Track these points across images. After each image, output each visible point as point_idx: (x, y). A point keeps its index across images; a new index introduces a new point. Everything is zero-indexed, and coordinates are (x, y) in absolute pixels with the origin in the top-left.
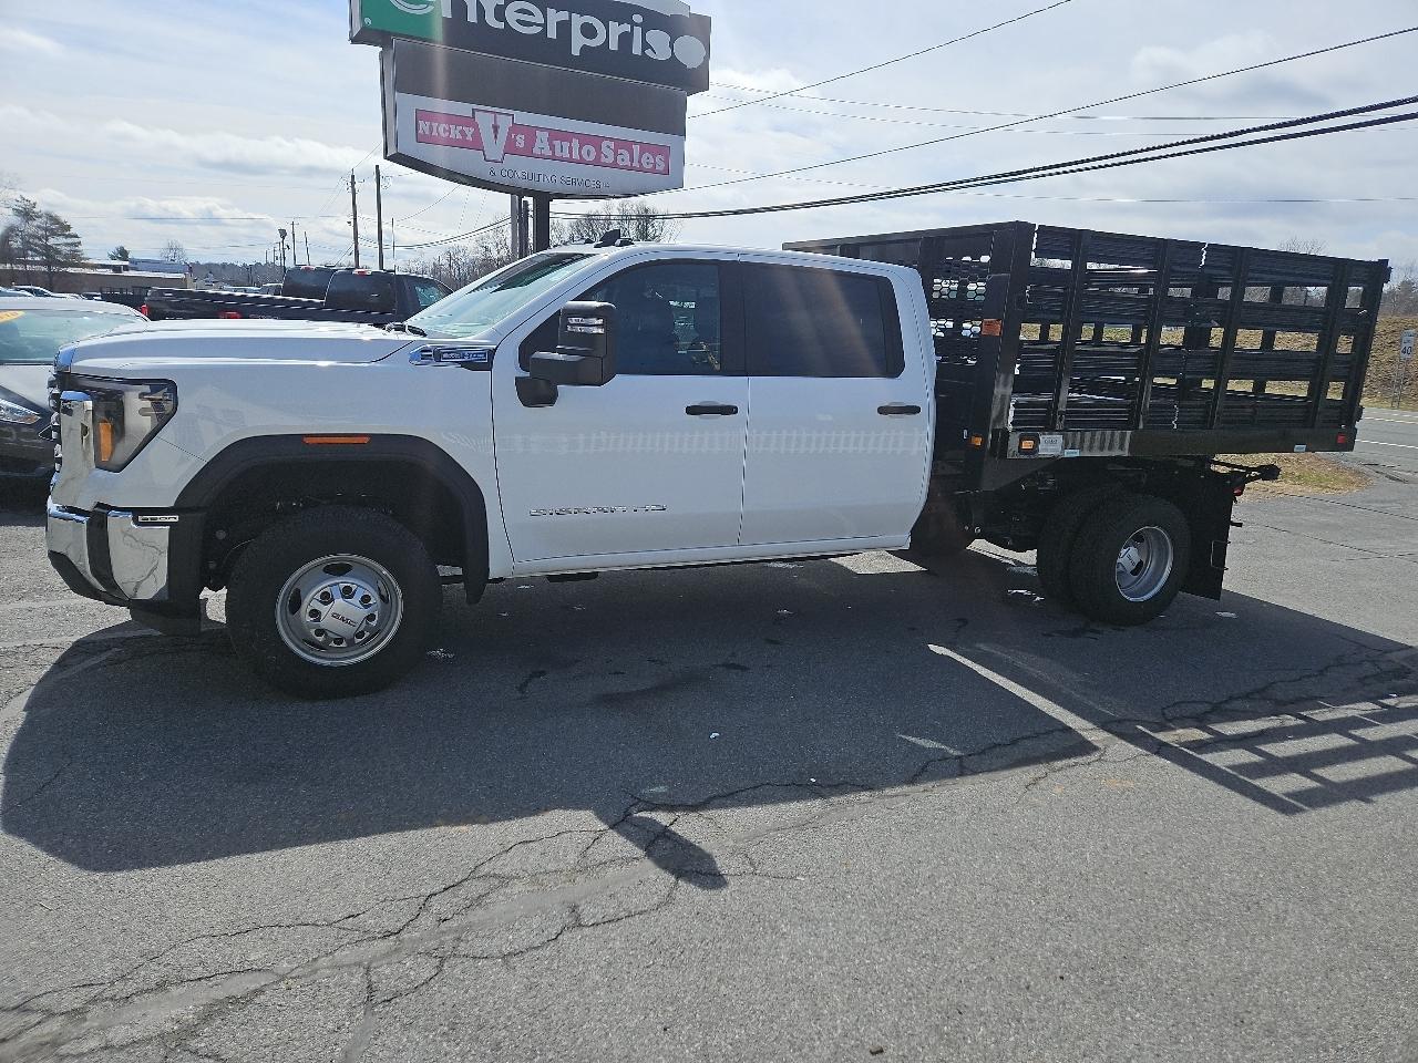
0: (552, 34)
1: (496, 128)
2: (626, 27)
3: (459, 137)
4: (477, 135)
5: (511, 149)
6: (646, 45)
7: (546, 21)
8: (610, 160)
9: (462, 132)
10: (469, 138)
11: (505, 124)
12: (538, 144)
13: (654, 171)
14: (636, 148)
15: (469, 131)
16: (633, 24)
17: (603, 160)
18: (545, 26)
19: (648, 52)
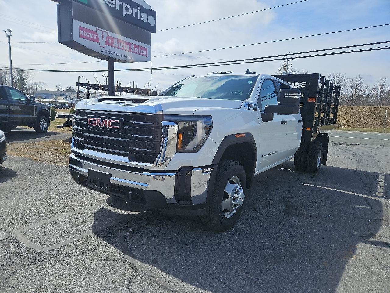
0: (118, 8)
1: (103, 36)
2: (136, 10)
3: (92, 38)
4: (97, 37)
5: (107, 44)
6: (141, 17)
7: (116, 4)
8: (133, 51)
9: (93, 36)
10: (95, 38)
11: (105, 35)
12: (114, 43)
13: (143, 55)
14: (139, 47)
15: (95, 36)
16: (138, 10)
17: (132, 50)
18: (116, 5)
19: (142, 19)
